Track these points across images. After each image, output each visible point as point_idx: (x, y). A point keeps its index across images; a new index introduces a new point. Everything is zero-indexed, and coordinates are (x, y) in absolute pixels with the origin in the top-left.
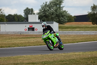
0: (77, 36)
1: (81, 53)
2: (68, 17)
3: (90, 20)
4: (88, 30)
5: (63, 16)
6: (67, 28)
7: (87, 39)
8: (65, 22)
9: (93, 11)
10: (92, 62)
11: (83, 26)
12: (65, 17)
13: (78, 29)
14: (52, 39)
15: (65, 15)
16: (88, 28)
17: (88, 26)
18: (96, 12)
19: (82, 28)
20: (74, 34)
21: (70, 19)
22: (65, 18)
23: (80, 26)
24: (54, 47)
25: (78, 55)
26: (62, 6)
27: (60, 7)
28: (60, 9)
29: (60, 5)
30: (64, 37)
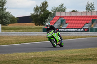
0: (20, 37)
1: (24, 54)
2: (11, 18)
3: (33, 21)
5: (5, 18)
6: (10, 29)
7: (30, 40)
8: (8, 23)
9: (36, 12)
10: (35, 63)
11: (26, 27)
12: (8, 18)
13: (21, 30)
15: (8, 17)
16: (31, 29)
17: (31, 27)
18: (38, 14)
19: (25, 29)
20: (16, 35)
21: (13, 21)
22: (7, 20)
23: (23, 27)
24: (57, 45)
25: (21, 56)
26: (4, 7)
27: (2, 9)
28: (3, 11)
29: (3, 6)
30: (7, 38)
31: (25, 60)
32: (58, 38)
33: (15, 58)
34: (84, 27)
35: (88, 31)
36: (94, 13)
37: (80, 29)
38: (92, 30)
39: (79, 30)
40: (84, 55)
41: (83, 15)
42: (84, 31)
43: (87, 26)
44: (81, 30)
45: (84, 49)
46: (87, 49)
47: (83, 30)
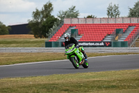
0: (13, 54)
1: (19, 79)
3: (32, 32)
4: (29, 46)
7: (27, 58)
9: (35, 18)
10: (34, 92)
11: (22, 40)
13: (15, 45)
14: (78, 54)
16: (29, 42)
17: (28, 40)
18: (39, 21)
19: (20, 42)
21: (2, 31)
31: (21, 88)
32: (81, 56)
33: (6, 86)
34: (105, 41)
35: (110, 46)
36: (119, 20)
37: (99, 42)
38: (116, 45)
39: (98, 44)
40: (105, 81)
41: (103, 23)
42: (105, 46)
43: (108, 39)
44: (101, 44)
45: (104, 72)
46: (109, 72)
47: (102, 44)
